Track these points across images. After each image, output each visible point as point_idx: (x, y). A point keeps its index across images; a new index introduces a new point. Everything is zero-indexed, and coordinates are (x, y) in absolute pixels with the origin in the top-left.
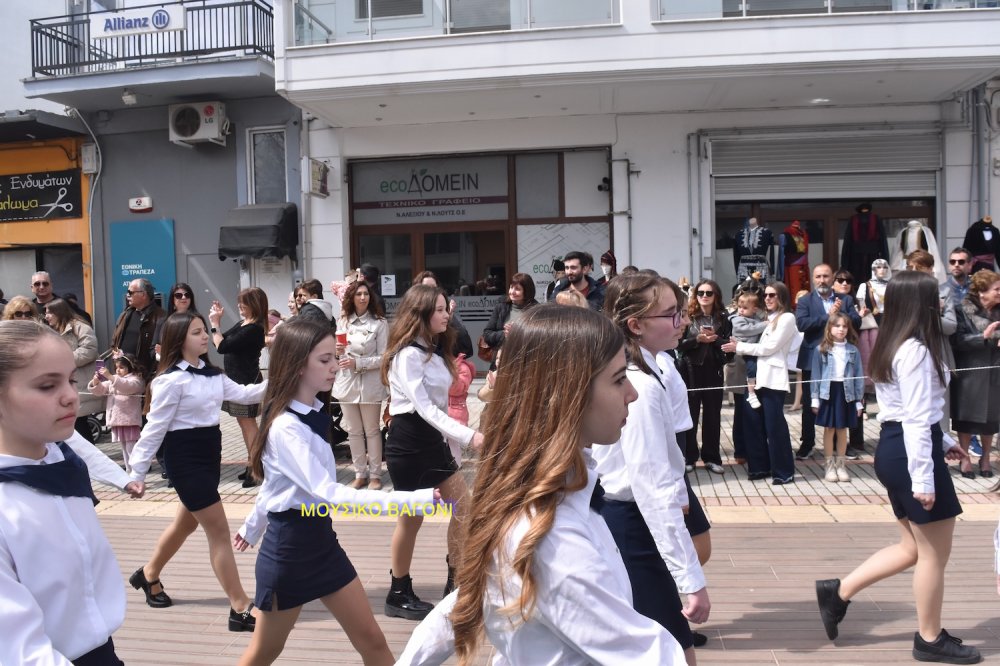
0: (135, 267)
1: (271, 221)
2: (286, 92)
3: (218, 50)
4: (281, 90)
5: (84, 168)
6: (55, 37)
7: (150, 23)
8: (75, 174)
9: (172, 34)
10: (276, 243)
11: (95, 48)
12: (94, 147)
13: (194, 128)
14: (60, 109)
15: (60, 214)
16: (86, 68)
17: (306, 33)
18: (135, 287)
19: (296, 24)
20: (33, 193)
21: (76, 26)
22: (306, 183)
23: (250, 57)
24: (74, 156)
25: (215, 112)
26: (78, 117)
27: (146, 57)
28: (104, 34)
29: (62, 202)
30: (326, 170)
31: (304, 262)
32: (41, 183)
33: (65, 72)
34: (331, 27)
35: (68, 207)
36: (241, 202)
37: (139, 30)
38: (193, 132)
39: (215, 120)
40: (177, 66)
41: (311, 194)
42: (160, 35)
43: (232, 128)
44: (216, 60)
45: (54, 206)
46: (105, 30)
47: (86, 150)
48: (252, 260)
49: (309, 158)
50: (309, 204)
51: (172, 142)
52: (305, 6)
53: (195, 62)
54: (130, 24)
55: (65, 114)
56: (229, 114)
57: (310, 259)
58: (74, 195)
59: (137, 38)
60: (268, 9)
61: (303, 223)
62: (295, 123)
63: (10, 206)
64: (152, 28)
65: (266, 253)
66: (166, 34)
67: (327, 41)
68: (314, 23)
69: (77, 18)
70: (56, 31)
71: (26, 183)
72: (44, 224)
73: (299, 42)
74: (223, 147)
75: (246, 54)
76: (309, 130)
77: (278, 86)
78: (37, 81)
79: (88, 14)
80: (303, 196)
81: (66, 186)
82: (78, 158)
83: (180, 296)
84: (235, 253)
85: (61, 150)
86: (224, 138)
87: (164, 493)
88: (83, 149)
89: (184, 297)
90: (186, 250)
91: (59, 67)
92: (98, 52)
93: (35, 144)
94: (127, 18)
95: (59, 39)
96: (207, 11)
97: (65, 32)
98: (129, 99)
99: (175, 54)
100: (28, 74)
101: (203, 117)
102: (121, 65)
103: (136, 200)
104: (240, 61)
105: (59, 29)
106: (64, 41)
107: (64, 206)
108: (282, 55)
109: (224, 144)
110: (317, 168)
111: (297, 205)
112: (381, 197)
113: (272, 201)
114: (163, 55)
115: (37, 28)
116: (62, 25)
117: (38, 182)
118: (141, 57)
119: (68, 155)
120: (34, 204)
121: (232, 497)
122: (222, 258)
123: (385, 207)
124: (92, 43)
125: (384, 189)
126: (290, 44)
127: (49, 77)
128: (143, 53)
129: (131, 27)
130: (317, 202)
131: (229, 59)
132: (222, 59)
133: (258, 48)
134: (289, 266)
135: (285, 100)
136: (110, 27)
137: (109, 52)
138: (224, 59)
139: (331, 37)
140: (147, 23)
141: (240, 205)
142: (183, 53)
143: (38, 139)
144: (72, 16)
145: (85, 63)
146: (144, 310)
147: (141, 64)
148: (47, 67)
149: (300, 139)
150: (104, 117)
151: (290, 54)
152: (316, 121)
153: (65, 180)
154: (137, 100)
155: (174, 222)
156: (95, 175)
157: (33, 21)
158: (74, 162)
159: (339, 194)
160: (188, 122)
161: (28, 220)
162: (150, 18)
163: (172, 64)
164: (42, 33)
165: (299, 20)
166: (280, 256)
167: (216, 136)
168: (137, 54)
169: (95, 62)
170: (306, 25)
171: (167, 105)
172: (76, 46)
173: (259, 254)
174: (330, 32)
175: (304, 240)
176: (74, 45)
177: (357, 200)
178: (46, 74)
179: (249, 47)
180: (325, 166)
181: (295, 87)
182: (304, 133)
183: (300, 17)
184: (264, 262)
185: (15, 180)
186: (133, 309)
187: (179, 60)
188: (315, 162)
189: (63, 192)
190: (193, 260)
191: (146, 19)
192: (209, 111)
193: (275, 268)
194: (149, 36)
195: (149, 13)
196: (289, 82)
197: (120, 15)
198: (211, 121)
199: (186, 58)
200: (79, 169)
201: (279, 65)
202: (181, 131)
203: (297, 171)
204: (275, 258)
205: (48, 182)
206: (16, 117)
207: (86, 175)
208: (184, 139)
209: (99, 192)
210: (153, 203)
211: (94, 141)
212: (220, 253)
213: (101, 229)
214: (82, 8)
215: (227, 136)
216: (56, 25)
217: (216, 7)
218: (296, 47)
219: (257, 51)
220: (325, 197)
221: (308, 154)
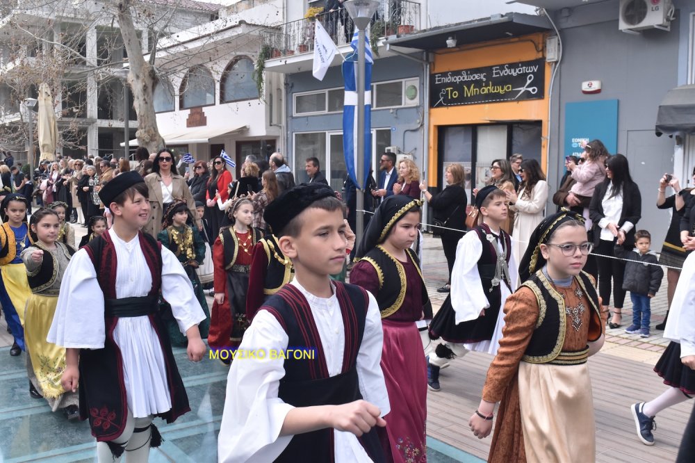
5: (547, 58)
8: (541, 63)
12: (556, 39)
13: (642, 16)
15: (528, 96)
20: (502, 81)
24: (541, 48)
25: (661, 1)
26: (545, 15)
29: (530, 86)
32: (515, 71)
35: (534, 90)
36: (680, 84)
38: (640, 20)
39: (661, 8)
43: (677, 14)
45: (523, 89)
47: (550, 43)
48: (688, 136)
51: (621, 31)
55: (535, 14)
56: (674, 1)
58: (539, 81)
63: (491, 91)
71: (504, 72)
72: (514, 104)
74: (667, 32)
81: (533, 73)
82: (543, 50)
84: (670, 129)
85: (531, 43)
86: (668, 24)
88: (548, 41)
90: (627, 126)
93: (512, 40)
101: (650, 6)
103: (587, 83)
107: (530, 89)
109: (668, 29)
117: (513, 70)
119: (536, 47)
120: (508, 88)
122: (659, 134)
143: (516, 35)
150: (565, 13)
153: (532, 68)
155: (618, 101)
156: (556, 63)
158: (541, 53)
160: (636, 11)
161: (504, 101)
167: (661, 23)
173: (693, 130)
185: (496, 69)
189: (530, 78)
190: (633, 135)
198: (657, 9)
200: (544, 58)
202: (629, 20)
205: (520, 71)
206: (498, 19)
207: (549, 63)
208: (632, 27)
209: (558, 77)
210: (602, 85)
211: (557, 35)
212: (656, 130)
213: (558, 109)
215: (672, 22)
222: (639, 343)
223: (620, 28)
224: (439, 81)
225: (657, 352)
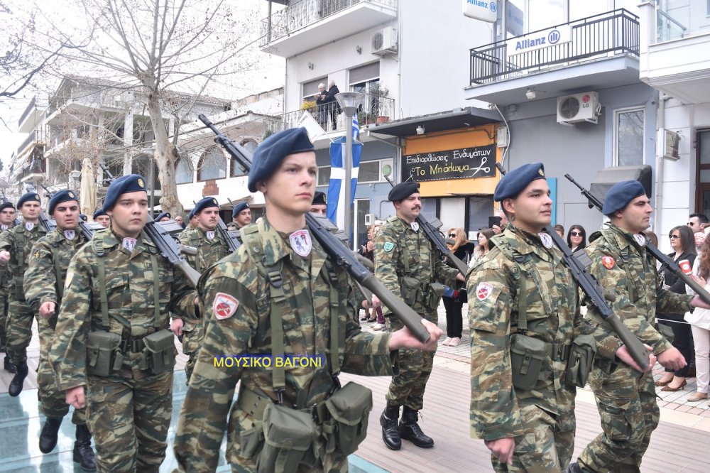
2: (648, 79)
3: (595, 53)
4: (644, 78)
5: (498, 144)
6: (484, 59)
7: (546, 40)
8: (493, 148)
9: (562, 46)
11: (509, 63)
12: (505, 129)
13: (575, 112)
14: (485, 105)
15: (482, 174)
16: (503, 76)
17: (664, 33)
19: (658, 26)
20: (461, 162)
21: (498, 50)
22: (661, 148)
23: (620, 56)
24: (492, 136)
25: (591, 99)
26: (496, 110)
27: (543, 64)
28: (516, 52)
29: (484, 166)
30: (678, 139)
32: (472, 155)
33: (490, 81)
34: (685, 25)
35: (487, 170)
36: (607, 165)
37: (539, 46)
38: (574, 115)
39: (591, 105)
40: (564, 69)
41: (665, 157)
42: (554, 48)
43: (603, 110)
44: (593, 61)
45: (478, 169)
46: (516, 49)
47: (501, 132)
49: (665, 130)
50: (662, 165)
51: (559, 123)
52: (664, 10)
53: (577, 64)
54: (533, 43)
55: (488, 108)
56: (600, 100)
57: (660, 209)
58: (491, 162)
59: (537, 52)
60: (634, 18)
61: (656, 181)
62: (653, 103)
63: (452, 170)
64: (547, 44)
66: (558, 47)
67: (682, 36)
68: (672, 24)
69: (498, 44)
70: (485, 55)
71: (463, 154)
72: (471, 181)
73: (659, 39)
74: (595, 124)
76: (664, 108)
77: (642, 75)
78: (473, 88)
79: (505, 41)
80: (657, 158)
81: (487, 156)
82: (495, 137)
83: (575, 234)
85: (484, 132)
86: (596, 118)
88: (499, 131)
89: (577, 235)
90: (563, 200)
91: (486, 77)
92: (511, 66)
93: (469, 129)
94: (531, 40)
95: (487, 60)
96: (588, 26)
97: (490, 55)
98: (530, 95)
99: (564, 60)
100: (467, 85)
101: (582, 103)
102: (525, 72)
104: (612, 59)
105: (487, 53)
106: (490, 61)
107: (484, 169)
108: (646, 51)
109: (596, 122)
110: (670, 137)
111: (652, 167)
113: (631, 164)
114: (556, 62)
115: (473, 53)
116: (489, 50)
117: (470, 154)
118: (539, 65)
119: (489, 135)
120: (466, 168)
124: (508, 61)
126: (652, 41)
127: (480, 85)
128: (541, 62)
129: (534, 45)
130: (669, 164)
131: (603, 59)
132: (597, 60)
133: (626, 48)
135: (649, 86)
136: (520, 47)
137: (518, 64)
138: (600, 60)
139: (685, 33)
140: (544, 41)
141: (606, 167)
142: (569, 59)
143: (472, 126)
144: (495, 43)
145: (503, 74)
147: (539, 70)
148: (479, 79)
149: (656, 115)
150: (513, 109)
151: (652, 49)
152: (671, 100)
153: (487, 152)
154: (536, 95)
155: (556, 180)
156: (505, 148)
157: (471, 50)
158: (493, 140)
159: (688, 157)
160: (570, 107)
161: (462, 179)
162: (547, 37)
163: (561, 67)
164: (477, 57)
165: (660, 23)
167: (590, 117)
168: (537, 63)
169: (509, 72)
170: (665, 26)
171: (556, 97)
172: (497, 63)
174: (684, 29)
175: (656, 194)
176: (495, 63)
177: (703, 162)
178: (478, 83)
179: (618, 48)
180: (677, 136)
181: (655, 74)
182: (660, 111)
183: (662, 20)
185: (456, 153)
187: (565, 64)
188: (669, 133)
189: (484, 160)
190: (569, 207)
191: (544, 38)
192: (586, 99)
194: (545, 50)
195: (546, 34)
196: (650, 71)
197: (527, 37)
198: (587, 106)
199: (571, 63)
200: (495, 144)
201: (642, 58)
202: (565, 114)
203: (653, 140)
206: (458, 112)
207: (500, 148)
208: (567, 120)
211: (506, 125)
212: (589, 203)
214: (501, 37)
215: (599, 116)
216: (485, 51)
217: (594, 22)
218: (656, 44)
219: (625, 51)
220: (676, 160)
221: (663, 126)
223: (558, 121)
224: (409, 161)
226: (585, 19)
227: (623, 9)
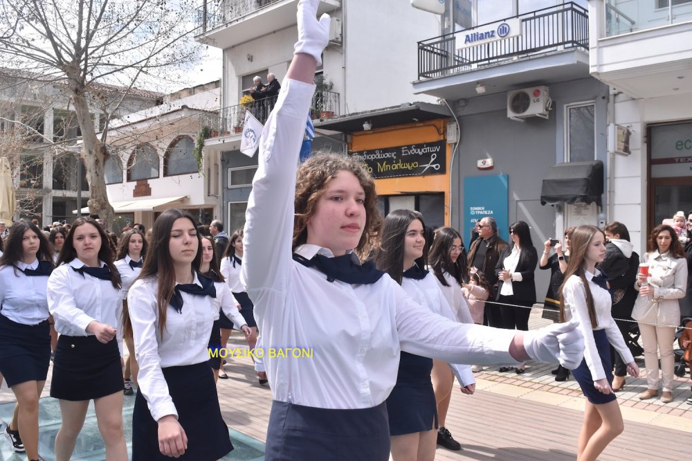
0: (479, 208)
1: (583, 175)
2: (598, 74)
3: (545, 47)
4: (594, 73)
5: (448, 140)
6: (432, 52)
7: (496, 34)
8: (442, 144)
9: (511, 40)
10: (586, 192)
11: (459, 57)
12: (455, 125)
14: (434, 100)
15: (432, 172)
16: (451, 70)
17: (613, 26)
18: (484, 223)
19: (607, 19)
20: (410, 159)
21: (446, 43)
22: (612, 143)
23: (569, 50)
24: (442, 132)
25: (541, 93)
26: (446, 105)
27: (493, 58)
28: (465, 46)
29: (433, 163)
30: (629, 133)
31: (608, 207)
32: (421, 151)
33: (438, 75)
34: (634, 19)
35: (437, 167)
36: (558, 162)
37: (488, 40)
38: (525, 109)
39: (541, 100)
40: (515, 63)
41: (615, 153)
42: (503, 41)
43: (554, 105)
44: (543, 55)
45: (428, 166)
46: (465, 43)
47: (450, 127)
48: (566, 204)
49: (615, 125)
50: (613, 160)
51: (509, 118)
52: (613, 4)
53: (528, 58)
54: (482, 37)
55: (437, 103)
56: (551, 95)
57: (612, 205)
58: (441, 159)
59: (487, 45)
60: (583, 11)
61: (608, 176)
62: (604, 98)
63: (401, 167)
64: (498, 37)
65: (578, 200)
66: (507, 40)
67: (631, 30)
68: (621, 18)
69: (447, 37)
70: (433, 48)
71: (411, 151)
72: (421, 178)
73: (608, 33)
74: (546, 119)
75: (565, 48)
76: (614, 103)
77: (592, 70)
78: (421, 82)
79: (453, 33)
80: (608, 154)
81: (436, 152)
82: (445, 133)
84: (553, 199)
85: (434, 128)
86: (547, 113)
87: (496, 375)
88: (448, 126)
90: (515, 197)
91: (435, 71)
92: (460, 60)
93: (418, 125)
94: (480, 33)
95: (435, 53)
96: (537, 20)
97: (439, 48)
98: (480, 90)
99: (513, 54)
100: (415, 79)
101: (532, 98)
102: (474, 66)
103: (482, 161)
104: (562, 53)
105: (435, 46)
106: (438, 54)
107: (434, 166)
108: (595, 45)
109: (547, 117)
110: (621, 132)
111: (604, 162)
112: (676, 154)
113: (582, 160)
114: (505, 56)
115: (421, 47)
116: (437, 43)
117: (419, 150)
118: (489, 59)
119: (438, 131)
120: (415, 165)
121: (547, 387)
122: (543, 203)
123: (679, 162)
124: (457, 54)
125: (679, 147)
126: (601, 36)
127: (429, 79)
128: (491, 56)
129: (483, 38)
130: (620, 160)
131: (553, 53)
132: (548, 54)
133: (575, 42)
134: (596, 210)
135: (597, 80)
136: (469, 40)
137: (468, 58)
138: (550, 54)
139: (634, 27)
140: (494, 34)
142: (518, 53)
143: (420, 121)
144: (443, 36)
145: (452, 67)
146: (489, 239)
147: (489, 63)
148: (427, 73)
149: (607, 110)
150: (462, 104)
151: (602, 44)
152: (620, 95)
153: (436, 148)
154: (486, 89)
155: (508, 176)
156: (455, 144)
157: (419, 43)
158: (442, 136)
159: (639, 152)
160: (521, 103)
161: (411, 176)
162: (496, 30)
163: (510, 61)
164: (425, 50)
165: (609, 16)
166: (589, 202)
167: (542, 112)
168: (487, 57)
169: (457, 66)
170: (613, 20)
171: (506, 92)
172: (446, 56)
173: (572, 200)
174: (633, 23)
175: (608, 190)
176: (444, 55)
177: (654, 157)
178: (427, 77)
179: (568, 42)
180: (628, 131)
181: (606, 69)
182: (610, 105)
183: (610, 14)
184: (575, 207)
185: (405, 149)
186: (482, 238)
187: (515, 58)
188: (619, 127)
189: (434, 157)
190: (521, 205)
191: (493, 32)
192: (537, 93)
193: (584, 211)
194: (495, 43)
195: (495, 27)
196: (601, 65)
197: (475, 31)
198: (538, 101)
199: (520, 56)
200: (445, 140)
201: (592, 54)
202: (516, 109)
203: (604, 135)
204: (584, 204)
206: (408, 107)
207: (449, 144)
208: (518, 115)
209: (457, 157)
210: (494, 163)
211: (455, 121)
212: (542, 200)
213: (457, 182)
214: (449, 30)
215: (550, 111)
216: (434, 43)
217: (543, 16)
218: (606, 38)
219: (575, 45)
220: (627, 155)
221: (614, 122)
222: (550, 387)
223: (508, 116)
225: (567, 395)
226: (534, 12)
227: (572, 3)
